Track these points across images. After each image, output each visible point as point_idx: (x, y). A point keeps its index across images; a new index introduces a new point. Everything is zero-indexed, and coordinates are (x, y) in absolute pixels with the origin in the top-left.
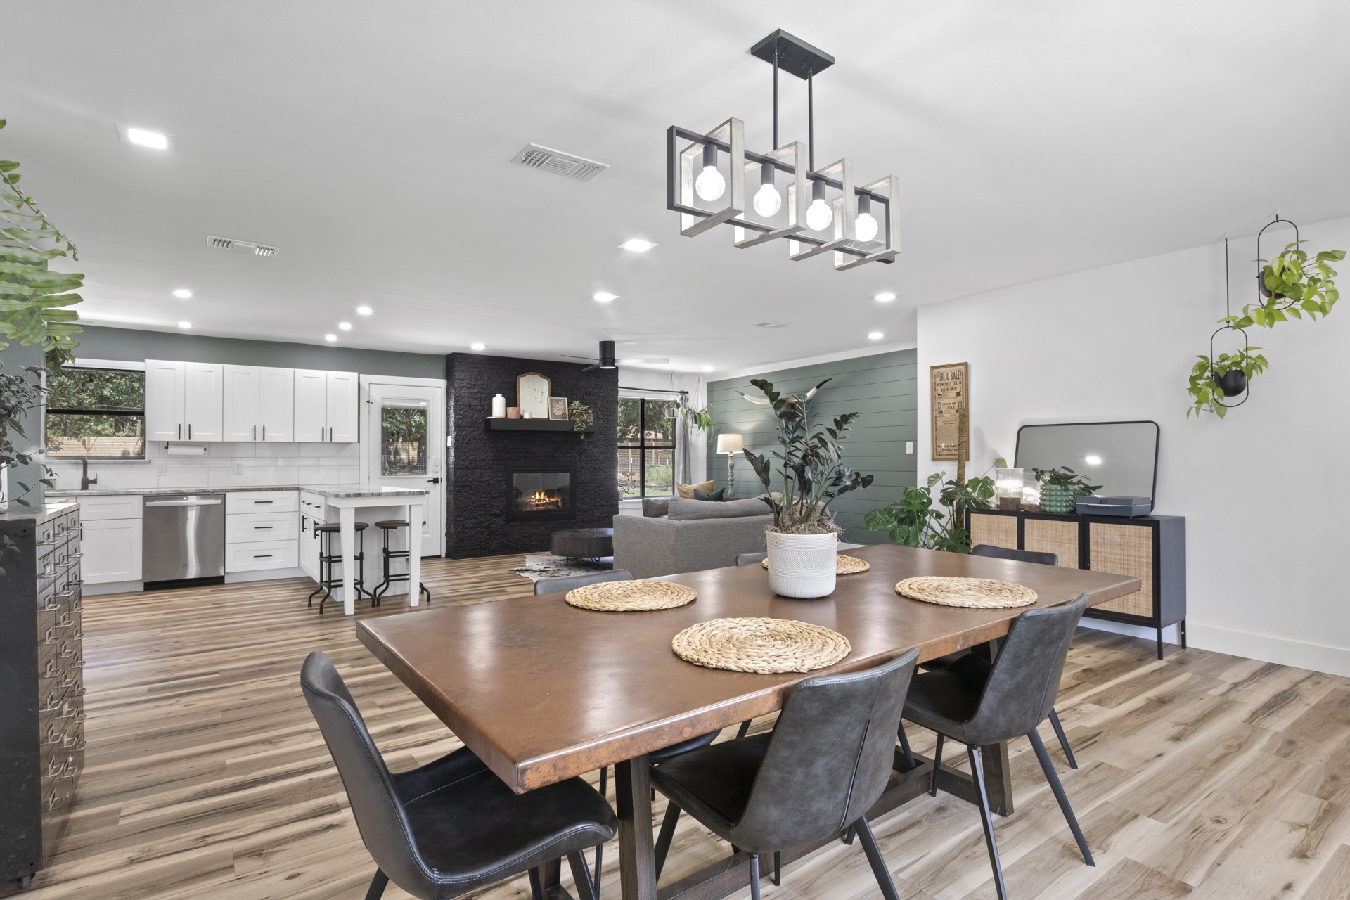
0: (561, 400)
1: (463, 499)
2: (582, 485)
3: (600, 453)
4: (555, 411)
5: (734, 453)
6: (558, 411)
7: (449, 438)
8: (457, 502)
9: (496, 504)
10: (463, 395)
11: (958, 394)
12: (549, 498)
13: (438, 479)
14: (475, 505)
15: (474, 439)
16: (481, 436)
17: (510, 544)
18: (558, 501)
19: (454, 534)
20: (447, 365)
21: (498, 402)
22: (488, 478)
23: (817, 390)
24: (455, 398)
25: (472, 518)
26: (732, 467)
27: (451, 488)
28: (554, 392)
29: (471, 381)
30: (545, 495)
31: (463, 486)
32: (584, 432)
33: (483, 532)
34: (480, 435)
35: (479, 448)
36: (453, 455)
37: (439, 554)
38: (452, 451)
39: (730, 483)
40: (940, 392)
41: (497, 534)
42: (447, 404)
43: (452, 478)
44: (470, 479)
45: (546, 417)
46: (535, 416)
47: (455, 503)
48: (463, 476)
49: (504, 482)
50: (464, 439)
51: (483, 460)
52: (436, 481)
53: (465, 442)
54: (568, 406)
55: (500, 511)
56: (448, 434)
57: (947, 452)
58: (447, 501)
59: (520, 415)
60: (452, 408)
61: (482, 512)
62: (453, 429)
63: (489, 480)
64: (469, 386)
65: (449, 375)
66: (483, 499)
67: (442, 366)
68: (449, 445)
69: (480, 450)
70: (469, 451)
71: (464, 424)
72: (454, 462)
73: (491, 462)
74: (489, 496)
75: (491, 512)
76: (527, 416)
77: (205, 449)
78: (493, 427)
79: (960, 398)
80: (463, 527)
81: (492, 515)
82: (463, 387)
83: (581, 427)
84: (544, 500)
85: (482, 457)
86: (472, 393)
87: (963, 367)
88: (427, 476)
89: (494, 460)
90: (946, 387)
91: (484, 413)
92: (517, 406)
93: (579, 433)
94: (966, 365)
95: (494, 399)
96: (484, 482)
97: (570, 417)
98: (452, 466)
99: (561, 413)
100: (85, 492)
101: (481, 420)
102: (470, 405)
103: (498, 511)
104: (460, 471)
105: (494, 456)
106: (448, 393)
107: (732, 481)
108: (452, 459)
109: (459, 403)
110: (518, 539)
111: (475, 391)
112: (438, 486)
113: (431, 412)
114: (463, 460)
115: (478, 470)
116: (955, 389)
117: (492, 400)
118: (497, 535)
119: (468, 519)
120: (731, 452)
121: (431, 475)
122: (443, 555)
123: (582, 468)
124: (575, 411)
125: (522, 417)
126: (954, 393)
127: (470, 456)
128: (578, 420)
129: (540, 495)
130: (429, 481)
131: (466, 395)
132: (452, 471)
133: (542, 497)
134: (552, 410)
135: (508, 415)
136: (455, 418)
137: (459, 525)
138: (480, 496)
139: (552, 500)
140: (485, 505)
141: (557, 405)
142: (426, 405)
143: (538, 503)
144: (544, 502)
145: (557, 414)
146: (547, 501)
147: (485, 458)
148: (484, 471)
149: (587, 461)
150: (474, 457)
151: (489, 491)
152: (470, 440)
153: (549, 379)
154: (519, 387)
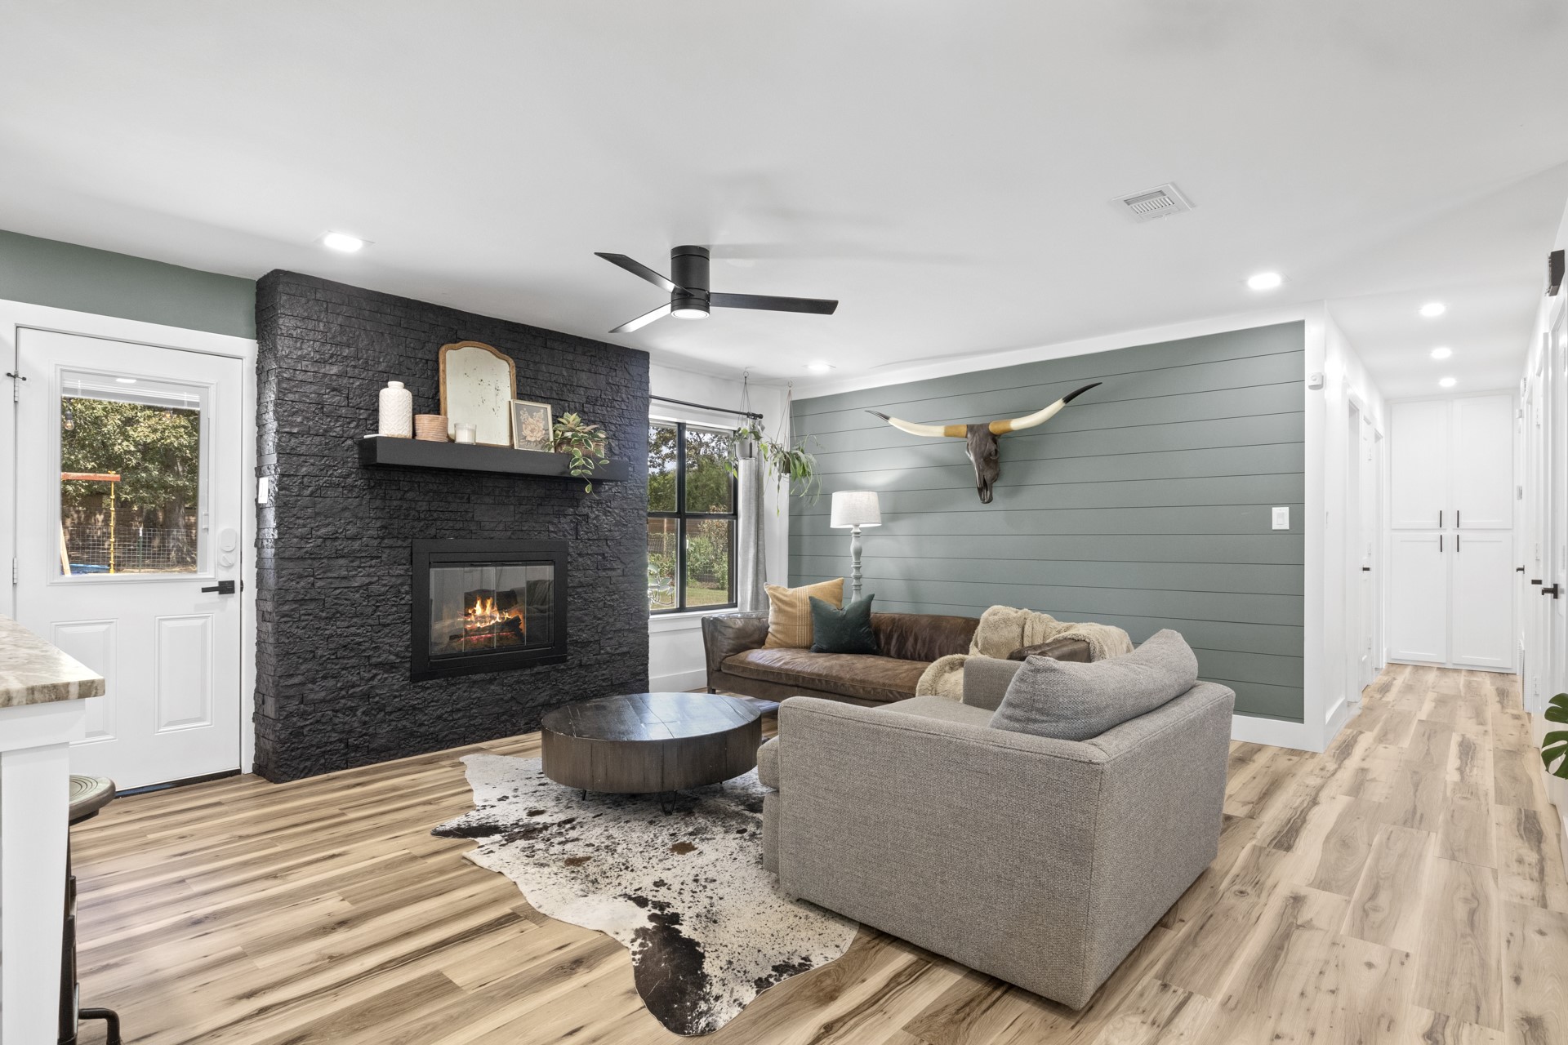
0: (537, 409)
1: (300, 632)
2: (579, 590)
3: (616, 525)
4: (526, 432)
5: (861, 526)
6: (532, 431)
7: (265, 483)
8: (283, 639)
9: (387, 640)
10: (300, 376)
12: (501, 613)
13: (232, 583)
14: (332, 646)
15: (331, 485)
16: (349, 481)
17: (422, 729)
18: (517, 620)
19: (277, 720)
20: (257, 307)
21: (394, 400)
22: (367, 580)
23: (1064, 405)
24: (279, 384)
25: (324, 678)
26: (858, 553)
27: (269, 606)
28: (524, 391)
29: (323, 344)
30: (491, 605)
31: (302, 602)
32: (590, 480)
33: (353, 710)
34: (348, 476)
35: (345, 509)
36: (273, 524)
37: (236, 767)
38: (270, 515)
39: (854, 582)
41: (388, 709)
42: (259, 399)
43: (271, 580)
44: (319, 584)
45: (505, 442)
46: (482, 439)
47: (278, 643)
48: (301, 577)
49: (406, 588)
50: (303, 486)
51: (354, 538)
52: (226, 588)
53: (307, 492)
54: (554, 424)
55: (397, 655)
56: (259, 472)
58: (259, 637)
59: (448, 436)
60: (271, 407)
61: (353, 661)
62: (272, 459)
63: (371, 583)
64: (318, 357)
65: (263, 328)
66: (352, 629)
67: (245, 306)
68: (264, 499)
69: (347, 514)
70: (317, 514)
71: (303, 449)
72: (276, 541)
73: (376, 543)
74: (370, 621)
75: (374, 660)
76: (463, 437)
78: (382, 457)
80: (302, 702)
81: (376, 666)
82: (301, 358)
83: (584, 467)
84: (492, 618)
85: (352, 530)
86: (325, 375)
88: (200, 575)
89: (383, 538)
91: (357, 427)
92: (438, 412)
93: (581, 481)
95: (384, 393)
96: (355, 589)
97: (558, 446)
98: (269, 552)
99: (539, 436)
101: (349, 442)
102: (320, 405)
103: (392, 657)
104: (291, 565)
105: (383, 527)
106: (261, 372)
107: (858, 578)
108: (271, 533)
109: (291, 397)
110: (439, 717)
111: (334, 370)
112: (232, 601)
113: (212, 416)
114: (302, 538)
115: (342, 561)
117: (377, 396)
118: (391, 713)
119: (314, 681)
120: (857, 526)
121: (210, 571)
122: (247, 769)
123: (580, 555)
124: (569, 434)
125: (452, 441)
127: (317, 527)
128: (578, 453)
129: (484, 606)
130: (205, 590)
131: (309, 377)
132: (270, 563)
133: (488, 611)
134: (520, 430)
135: (419, 432)
136: (277, 432)
137: (288, 697)
138: (346, 624)
139: (507, 616)
140: (359, 644)
141: (530, 419)
142: (195, 398)
143: (483, 625)
144: (493, 622)
145: (529, 438)
146: (498, 620)
147: (358, 533)
148: (356, 564)
149: (589, 539)
150: (330, 529)
151: (370, 610)
152: (319, 488)
153: (512, 362)
154: (444, 371)
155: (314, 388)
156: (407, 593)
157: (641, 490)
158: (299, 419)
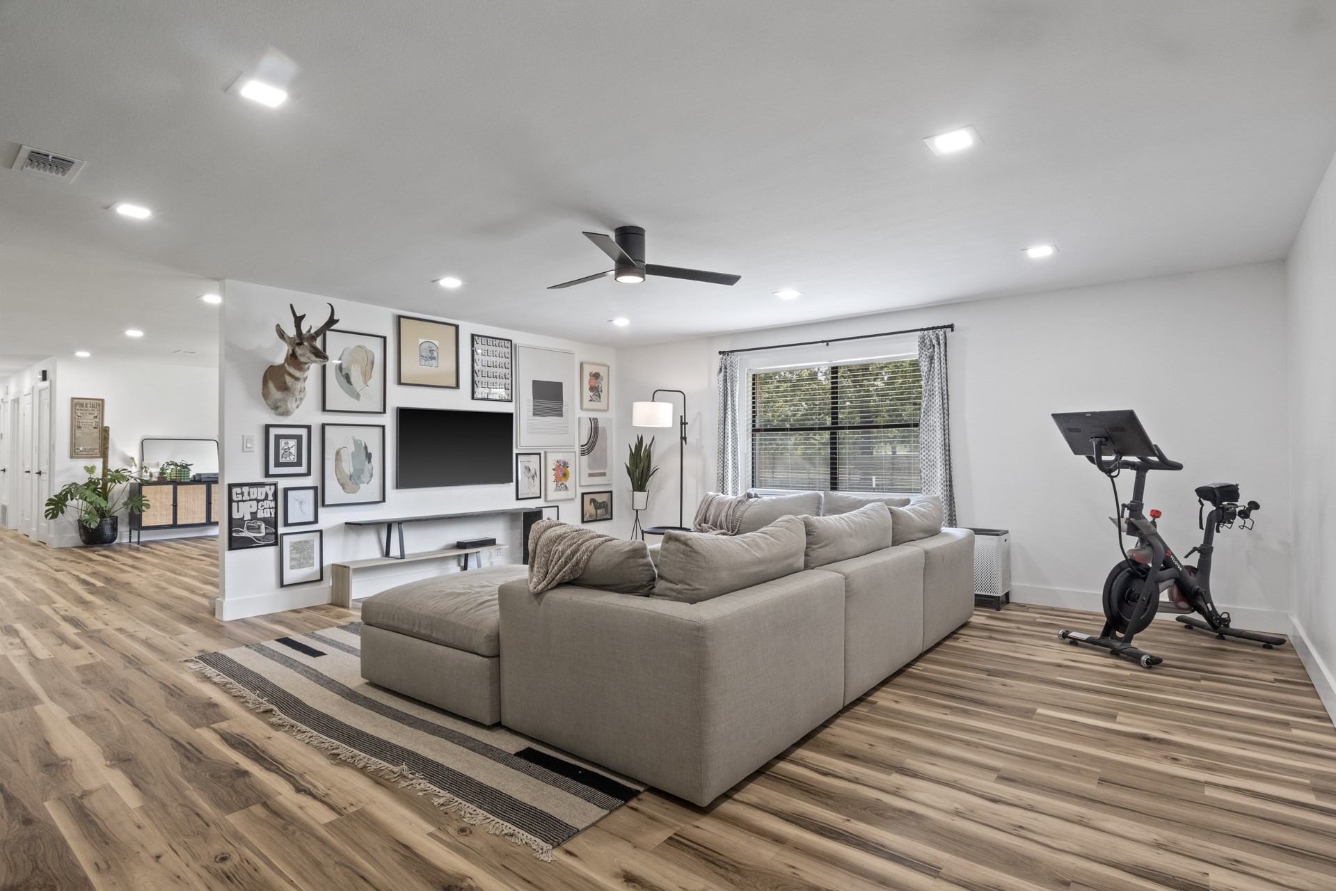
11: (96, 417)
40: (79, 415)
57: (85, 453)
79: (97, 420)
87: (100, 402)
90: (85, 412)
94: (103, 400)
116: (93, 414)
126: (92, 416)
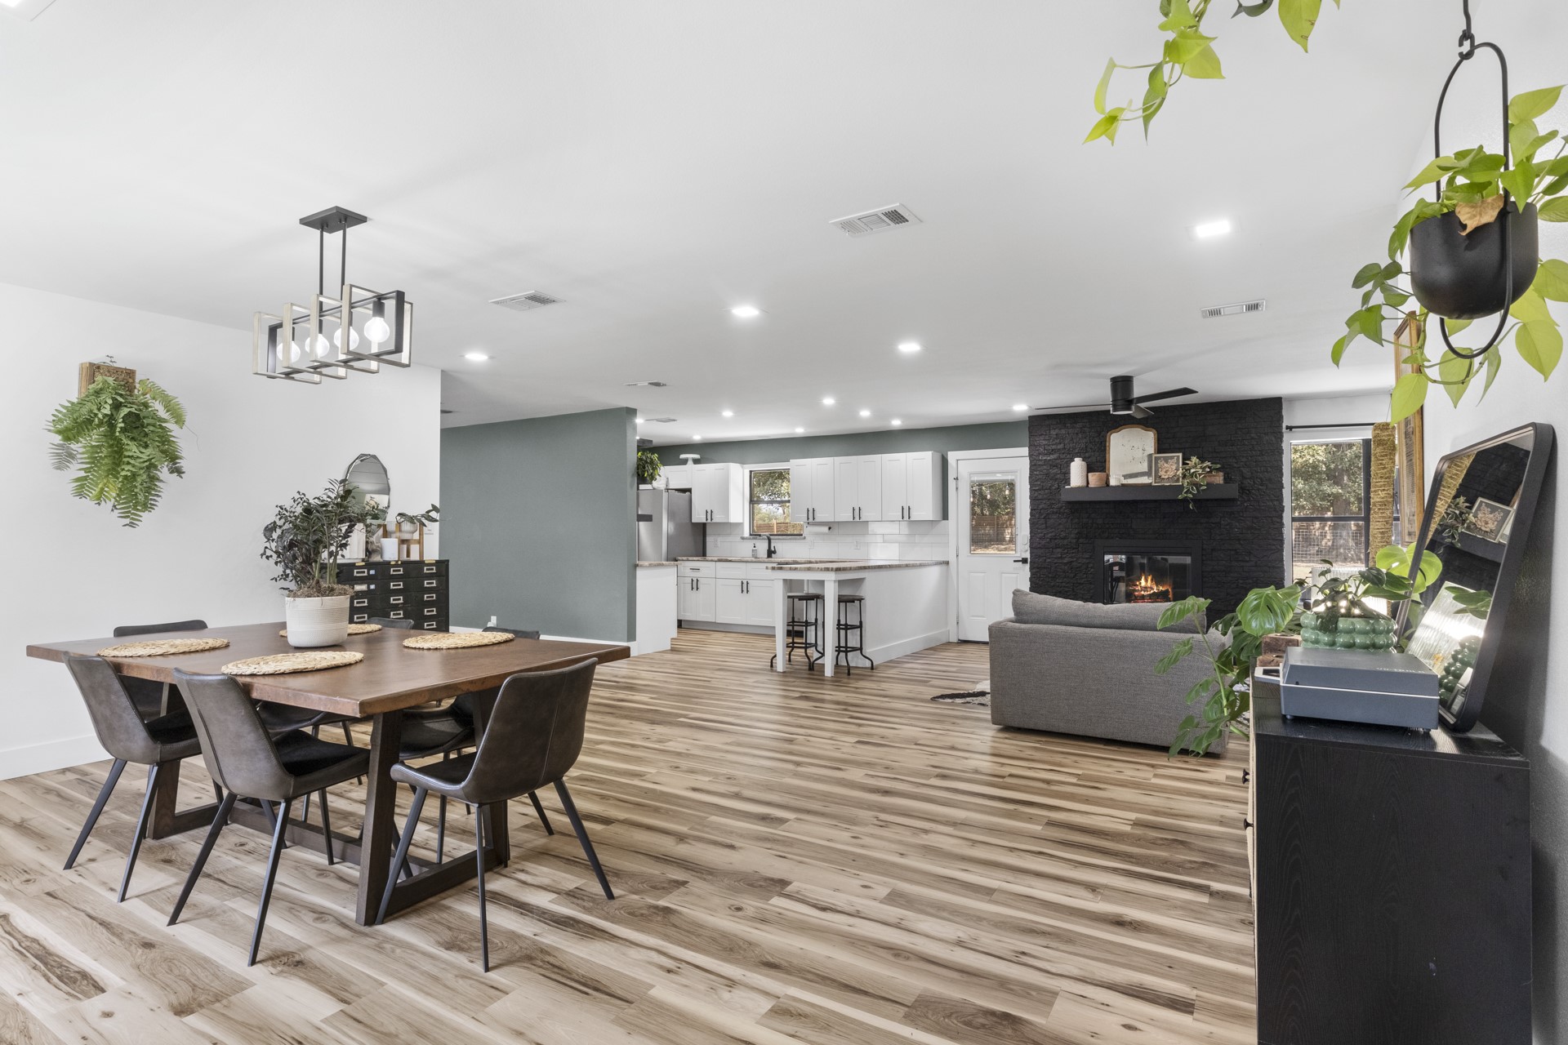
0: (1172, 458)
1: (1041, 583)
2: (1213, 574)
4: (1161, 473)
6: (1166, 472)
9: (1081, 592)
10: (1039, 463)
12: (1157, 586)
13: (1027, 559)
15: (1053, 513)
16: (1062, 510)
18: (1167, 591)
20: (1030, 431)
21: (1077, 468)
22: (1071, 560)
28: (1163, 448)
30: (1152, 580)
31: (1040, 569)
32: (1192, 499)
34: (1059, 508)
35: (1060, 524)
44: (1048, 560)
45: (1147, 481)
46: (1127, 482)
48: (1040, 556)
49: (1091, 565)
50: (1041, 514)
51: (1064, 538)
52: (1025, 561)
53: (1043, 517)
54: (1184, 464)
59: (1109, 482)
64: (1046, 452)
65: (1032, 443)
66: (1064, 584)
67: (1026, 432)
69: (1061, 526)
70: (1045, 527)
71: (1040, 497)
73: (1074, 541)
74: (1073, 581)
76: (1119, 483)
77: (830, 528)
78: (1073, 498)
82: (1040, 454)
83: (1189, 492)
84: (1152, 589)
85: (1063, 534)
86: (1050, 460)
89: (1079, 539)
91: (1062, 483)
92: (1103, 470)
93: (1184, 501)
95: (1072, 464)
96: (1066, 564)
97: (1182, 479)
99: (1171, 474)
100: (770, 559)
101: (1059, 491)
102: (1047, 474)
104: (1036, 551)
105: (1078, 533)
106: (1031, 461)
109: (1035, 472)
111: (1054, 457)
113: (1017, 484)
114: (1040, 538)
115: (1059, 550)
117: (1069, 467)
121: (1019, 553)
123: (1212, 550)
124: (1191, 470)
125: (1110, 485)
127: (1048, 533)
128: (1187, 483)
129: (1146, 580)
130: (1015, 561)
131: (1044, 462)
133: (1149, 584)
134: (1156, 472)
135: (1092, 482)
138: (1061, 581)
139: (1161, 588)
140: (1067, 592)
141: (1166, 465)
142: (1013, 478)
143: (1146, 593)
144: (1152, 592)
145: (1163, 477)
146: (1155, 590)
147: (1066, 536)
148: (1066, 551)
149: (1222, 540)
150: (1053, 534)
151: (1072, 575)
152: (1048, 514)
153: (1154, 431)
154: (1109, 446)
155: (1045, 467)
156: (1091, 568)
157: (1275, 503)
158: (1039, 483)
